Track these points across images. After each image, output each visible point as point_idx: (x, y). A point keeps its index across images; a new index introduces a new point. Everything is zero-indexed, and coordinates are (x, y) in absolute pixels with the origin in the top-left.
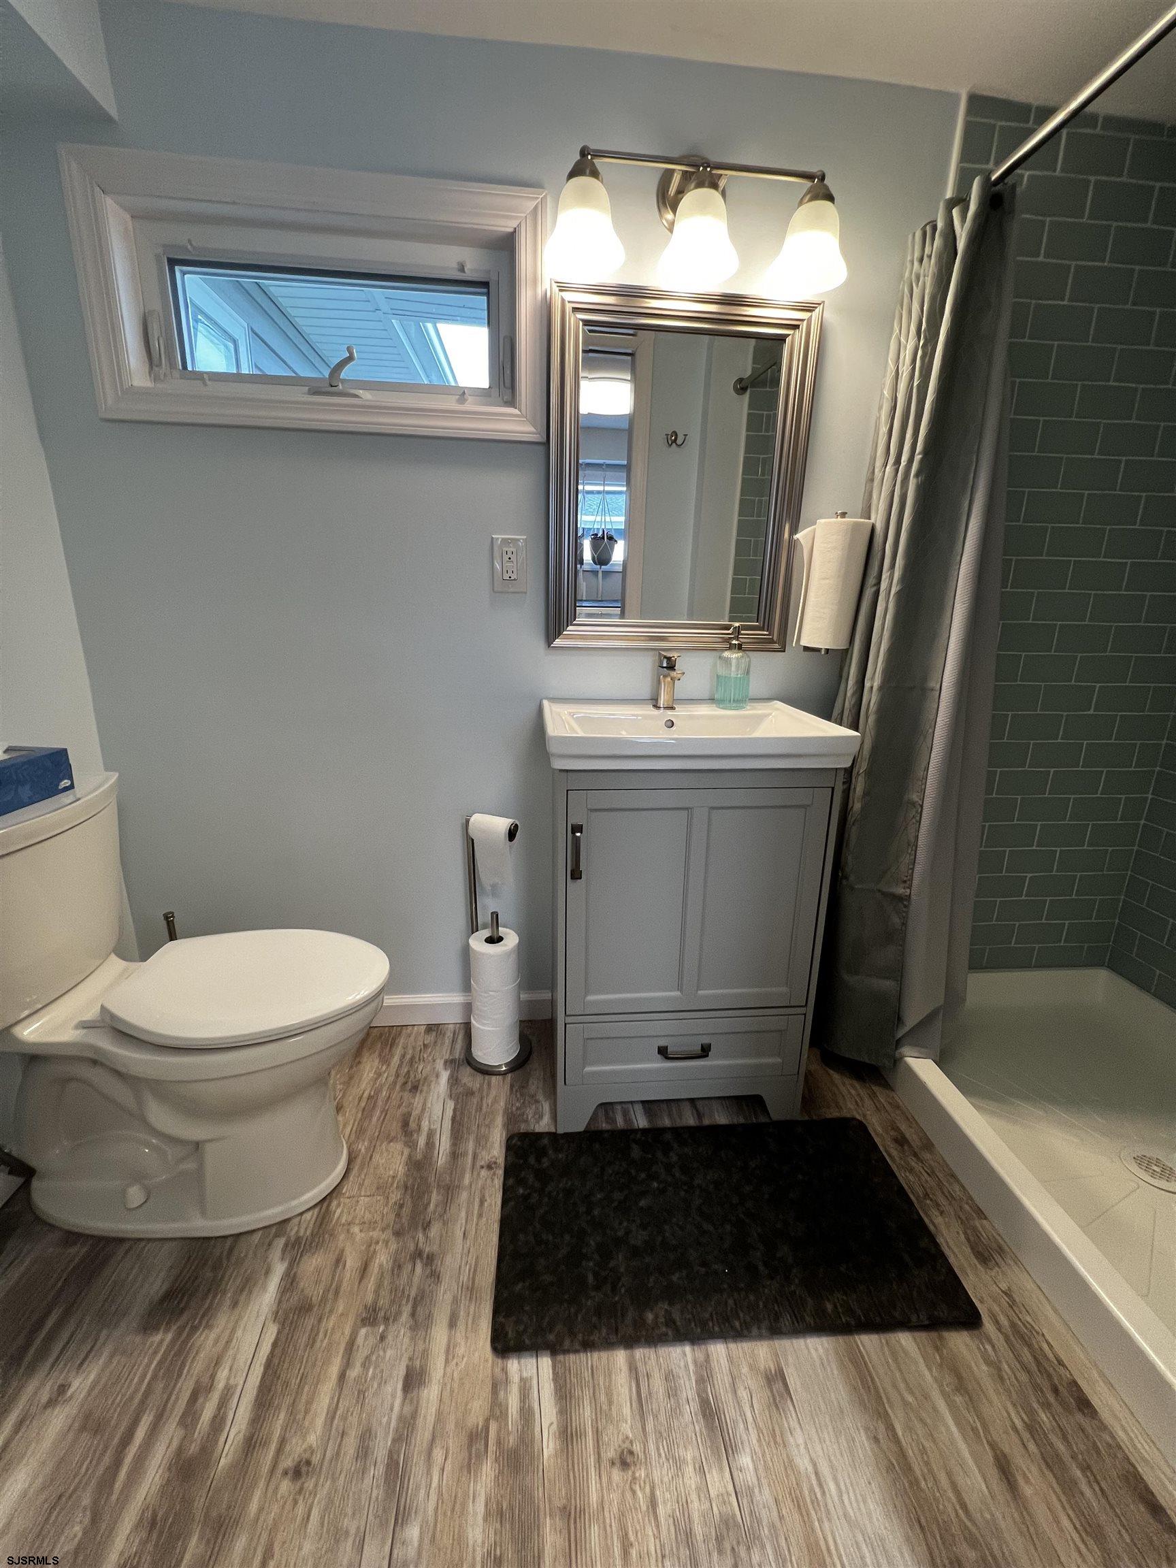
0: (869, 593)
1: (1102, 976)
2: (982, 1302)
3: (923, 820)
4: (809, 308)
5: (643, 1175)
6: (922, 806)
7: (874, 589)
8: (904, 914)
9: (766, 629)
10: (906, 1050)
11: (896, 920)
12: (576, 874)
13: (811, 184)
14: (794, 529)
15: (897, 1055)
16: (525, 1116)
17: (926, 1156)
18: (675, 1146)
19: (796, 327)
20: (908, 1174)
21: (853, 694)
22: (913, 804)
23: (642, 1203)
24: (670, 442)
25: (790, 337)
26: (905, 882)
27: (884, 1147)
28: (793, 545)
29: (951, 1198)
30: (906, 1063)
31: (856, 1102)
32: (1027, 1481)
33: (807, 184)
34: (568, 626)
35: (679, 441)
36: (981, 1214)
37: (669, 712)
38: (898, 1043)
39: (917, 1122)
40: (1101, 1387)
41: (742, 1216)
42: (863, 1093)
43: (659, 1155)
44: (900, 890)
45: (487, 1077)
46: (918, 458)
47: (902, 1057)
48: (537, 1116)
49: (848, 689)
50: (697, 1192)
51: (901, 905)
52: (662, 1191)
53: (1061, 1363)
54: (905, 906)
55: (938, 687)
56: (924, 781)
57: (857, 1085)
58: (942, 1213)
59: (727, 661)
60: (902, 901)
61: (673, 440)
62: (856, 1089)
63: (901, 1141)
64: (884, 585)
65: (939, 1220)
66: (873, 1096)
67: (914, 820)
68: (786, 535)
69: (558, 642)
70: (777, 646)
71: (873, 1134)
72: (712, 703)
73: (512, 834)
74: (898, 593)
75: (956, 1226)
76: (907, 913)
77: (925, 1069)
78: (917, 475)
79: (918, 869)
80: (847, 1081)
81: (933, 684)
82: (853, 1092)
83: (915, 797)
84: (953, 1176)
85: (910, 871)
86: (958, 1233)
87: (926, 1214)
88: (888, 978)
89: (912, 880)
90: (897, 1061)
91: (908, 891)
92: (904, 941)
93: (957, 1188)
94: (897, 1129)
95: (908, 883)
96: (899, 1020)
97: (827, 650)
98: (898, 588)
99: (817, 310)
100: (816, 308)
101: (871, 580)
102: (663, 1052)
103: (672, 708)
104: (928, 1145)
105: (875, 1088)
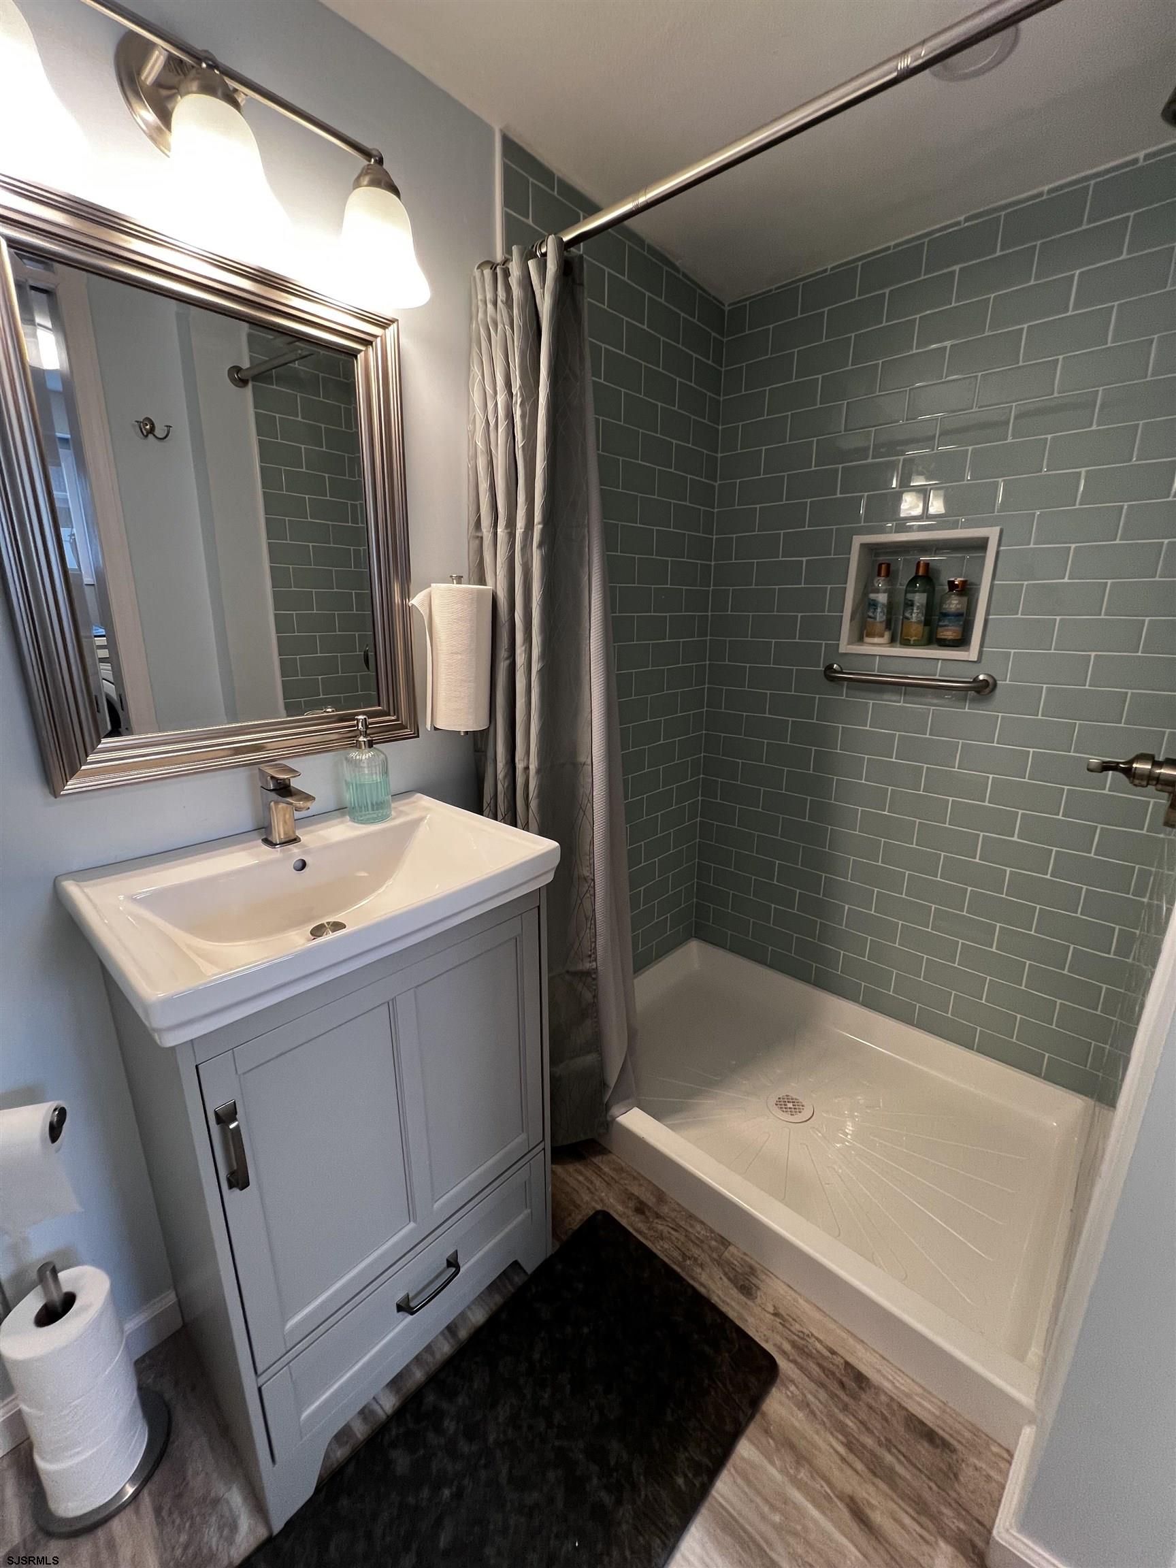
0: (503, 666)
1: (694, 948)
2: (767, 1341)
3: (597, 893)
4: (384, 324)
5: (425, 1493)
6: (593, 880)
7: (507, 662)
8: (594, 987)
9: (392, 713)
10: (615, 1111)
11: (588, 996)
12: (238, 1179)
13: (368, 163)
14: (406, 594)
15: (609, 1119)
16: (205, 1551)
17: (665, 1210)
18: (445, 1405)
19: (367, 343)
20: (661, 1243)
21: (505, 777)
22: (585, 879)
23: (444, 1540)
24: (145, 433)
25: (362, 353)
26: (590, 956)
27: (632, 1226)
28: (407, 612)
29: (699, 1243)
30: (620, 1125)
31: (588, 1189)
32: (872, 1507)
33: (362, 162)
34: (87, 756)
35: (159, 432)
36: (725, 1243)
37: (294, 849)
38: (607, 1107)
39: (645, 1178)
40: (860, 1350)
41: (557, 1443)
42: (588, 1173)
43: (431, 1436)
44: (587, 965)
45: (100, 1533)
46: (538, 528)
47: (614, 1119)
48: (226, 1532)
49: (499, 771)
50: (498, 1454)
51: (589, 979)
52: (458, 1495)
53: (833, 1352)
54: (594, 979)
55: (589, 762)
56: (591, 856)
57: (581, 1168)
58: (701, 1266)
59: (356, 764)
60: (589, 976)
61: (148, 429)
62: (581, 1173)
63: (641, 1208)
64: (520, 659)
65: (704, 1278)
66: (598, 1171)
67: (588, 895)
68: (397, 599)
69: (72, 785)
70: (407, 732)
71: (616, 1217)
72: (343, 815)
73: (55, 1131)
74: (540, 671)
75: (718, 1273)
76: (596, 985)
77: (635, 1120)
78: (540, 546)
79: (600, 941)
80: (571, 1168)
81: (582, 758)
82: (581, 1178)
83: (586, 873)
84: (691, 1216)
85: (593, 945)
86: (721, 1278)
87: (694, 1279)
88: (589, 1052)
89: (595, 953)
90: (608, 1125)
91: (594, 963)
92: (597, 1011)
93: (698, 1227)
94: (631, 1196)
95: (592, 956)
96: (604, 1084)
97: (467, 733)
98: (540, 666)
99: (391, 328)
100: (390, 325)
101: (503, 653)
102: (405, 1307)
103: (295, 840)
104: (661, 1197)
105: (597, 1160)
